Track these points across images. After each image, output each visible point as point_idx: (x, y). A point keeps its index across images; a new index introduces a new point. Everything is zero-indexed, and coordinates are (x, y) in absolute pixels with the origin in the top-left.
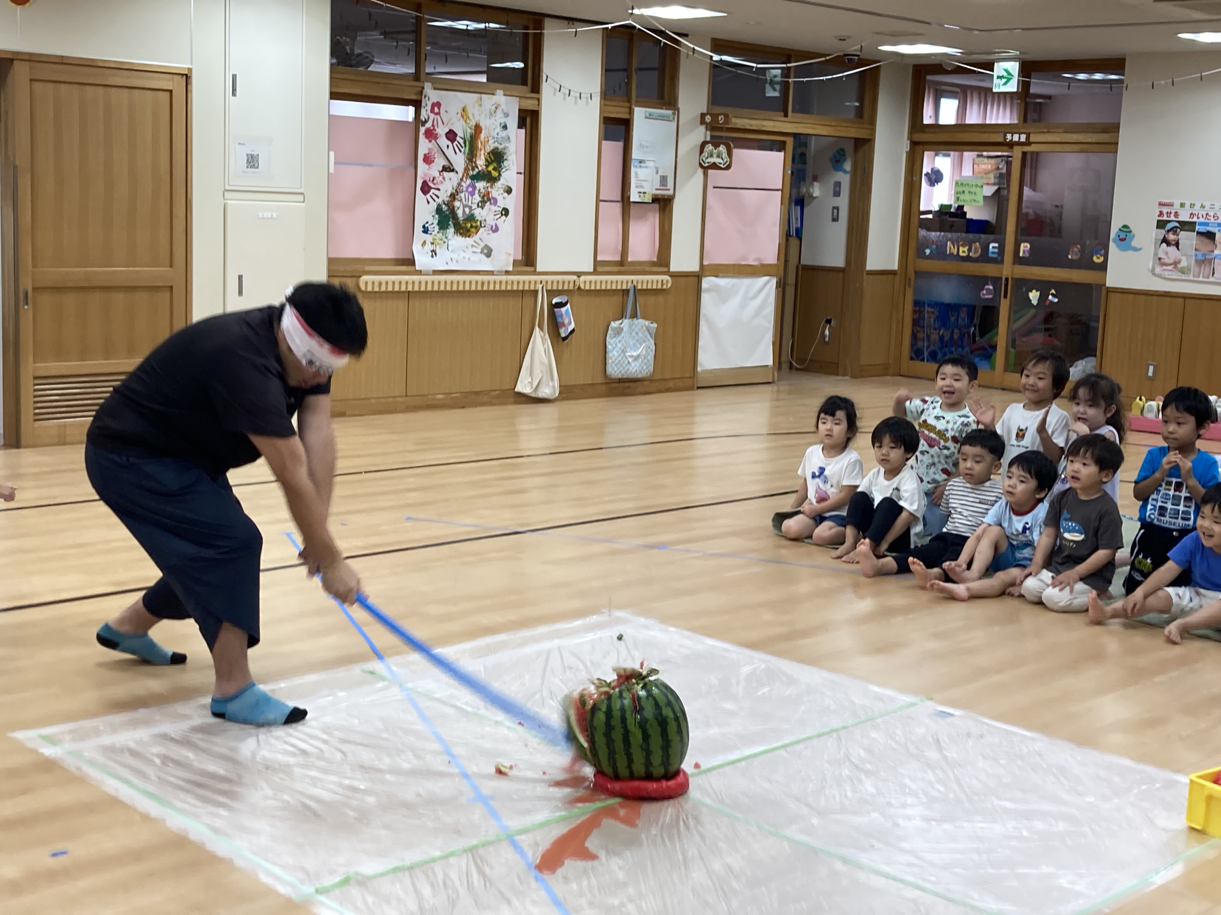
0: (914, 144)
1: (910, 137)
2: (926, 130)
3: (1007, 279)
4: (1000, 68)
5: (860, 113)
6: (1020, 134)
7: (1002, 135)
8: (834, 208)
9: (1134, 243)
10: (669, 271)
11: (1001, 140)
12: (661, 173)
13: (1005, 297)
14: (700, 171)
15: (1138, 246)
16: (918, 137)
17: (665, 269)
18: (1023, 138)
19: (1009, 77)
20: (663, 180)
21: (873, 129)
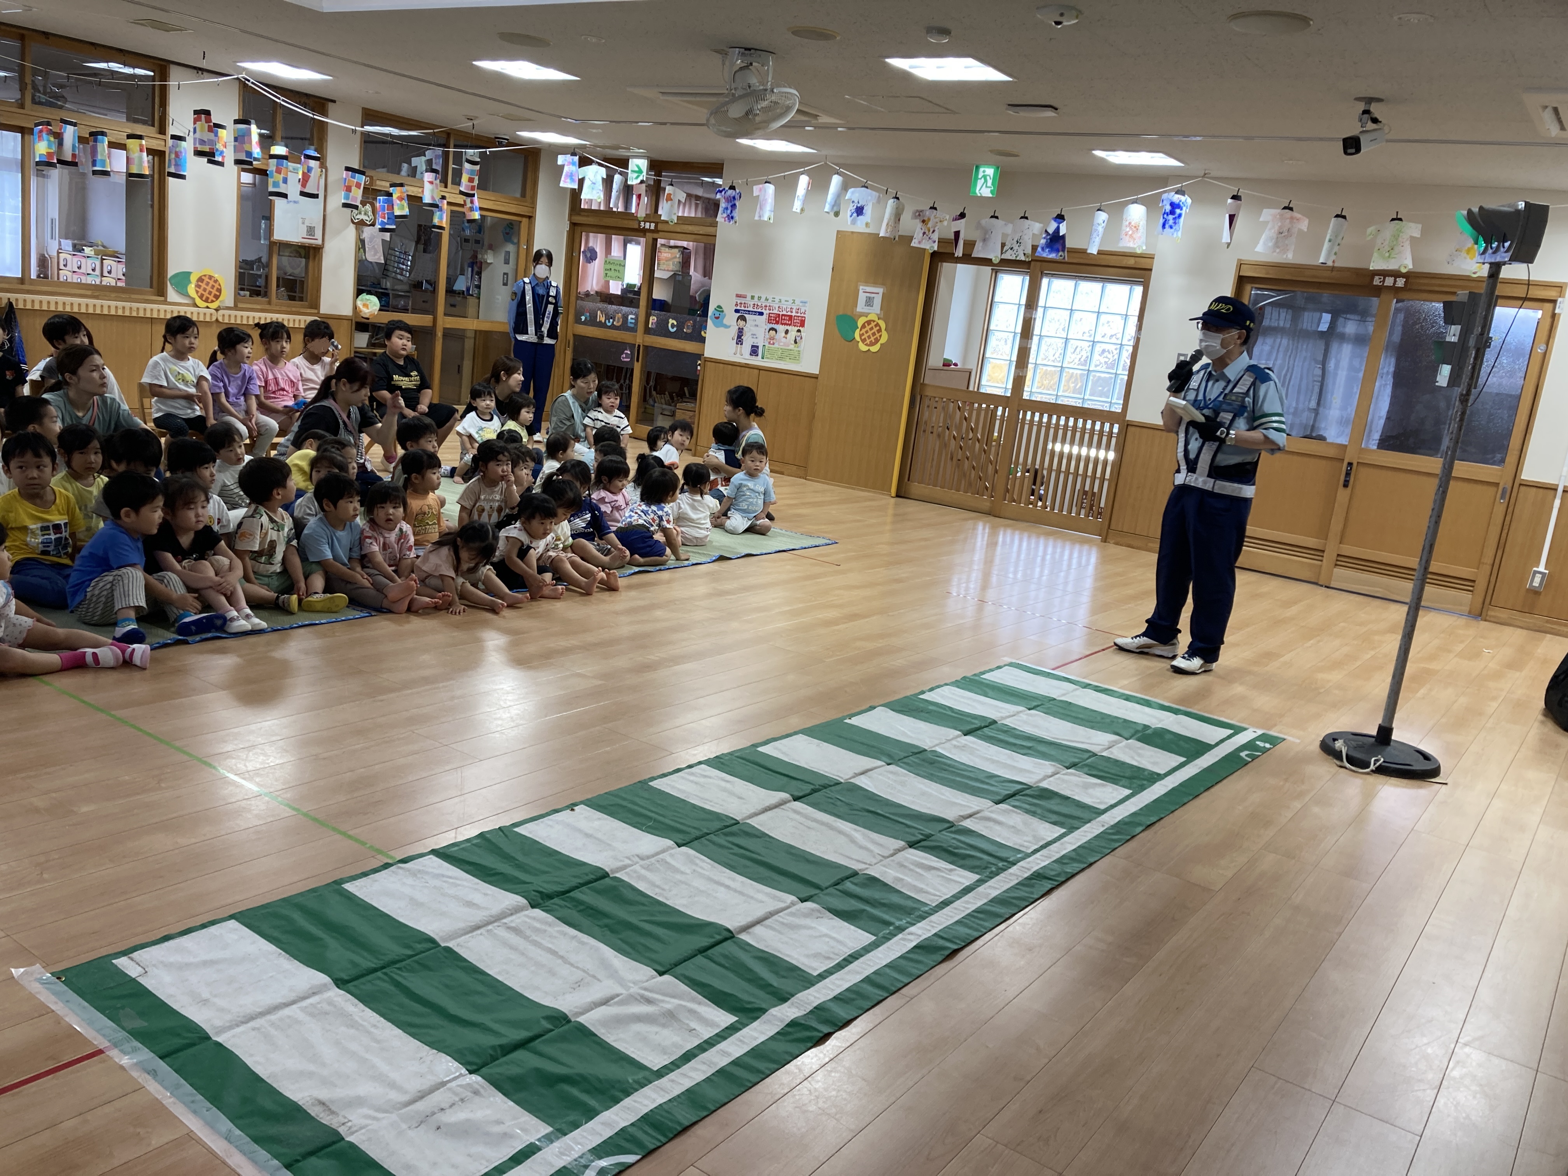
0: (573, 225)
1: (570, 219)
2: (583, 213)
3: (639, 346)
4: (634, 163)
5: (523, 195)
6: (650, 222)
7: (637, 222)
9: (725, 321)
11: (636, 226)
12: (307, 223)
13: (638, 360)
16: (578, 219)
18: (653, 227)
19: (640, 172)
20: (311, 230)
21: (533, 207)
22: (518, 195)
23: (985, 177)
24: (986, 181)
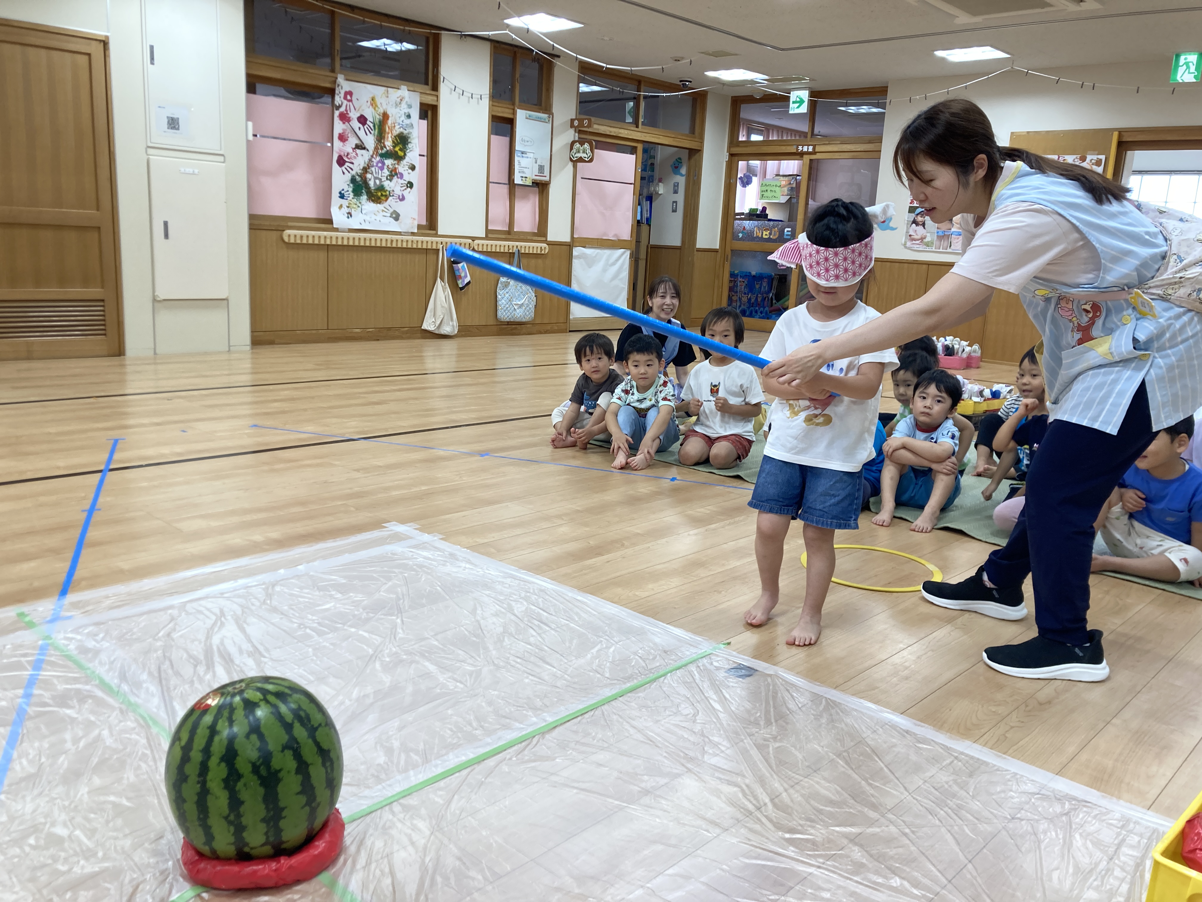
0: (732, 155)
1: (729, 150)
2: (741, 145)
4: (794, 96)
5: (692, 131)
6: (808, 146)
7: (795, 147)
8: (674, 202)
9: (891, 224)
10: (546, 240)
11: (795, 151)
12: (539, 163)
14: (570, 165)
15: (894, 226)
16: (735, 150)
17: (544, 239)
18: (811, 149)
19: (801, 102)
20: (541, 168)
21: (702, 142)
22: (687, 131)
23: (1187, 64)
24: (1188, 67)
